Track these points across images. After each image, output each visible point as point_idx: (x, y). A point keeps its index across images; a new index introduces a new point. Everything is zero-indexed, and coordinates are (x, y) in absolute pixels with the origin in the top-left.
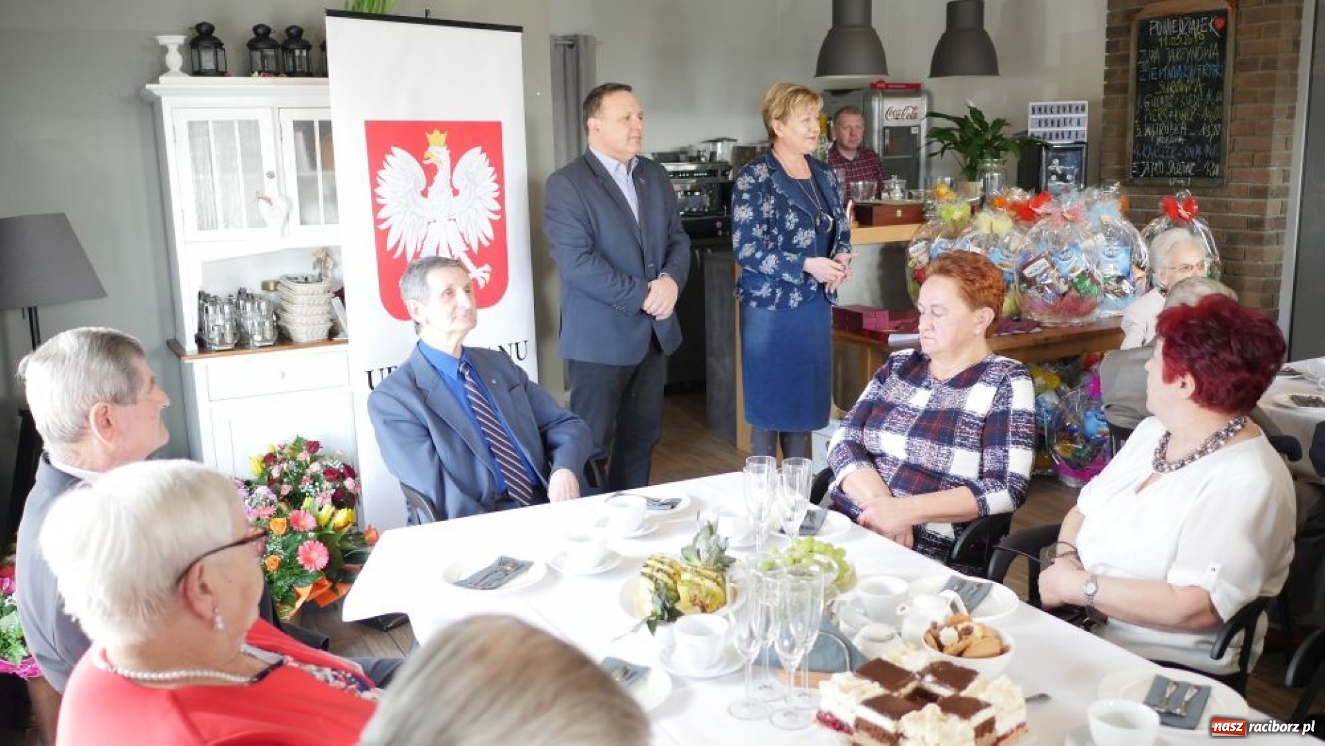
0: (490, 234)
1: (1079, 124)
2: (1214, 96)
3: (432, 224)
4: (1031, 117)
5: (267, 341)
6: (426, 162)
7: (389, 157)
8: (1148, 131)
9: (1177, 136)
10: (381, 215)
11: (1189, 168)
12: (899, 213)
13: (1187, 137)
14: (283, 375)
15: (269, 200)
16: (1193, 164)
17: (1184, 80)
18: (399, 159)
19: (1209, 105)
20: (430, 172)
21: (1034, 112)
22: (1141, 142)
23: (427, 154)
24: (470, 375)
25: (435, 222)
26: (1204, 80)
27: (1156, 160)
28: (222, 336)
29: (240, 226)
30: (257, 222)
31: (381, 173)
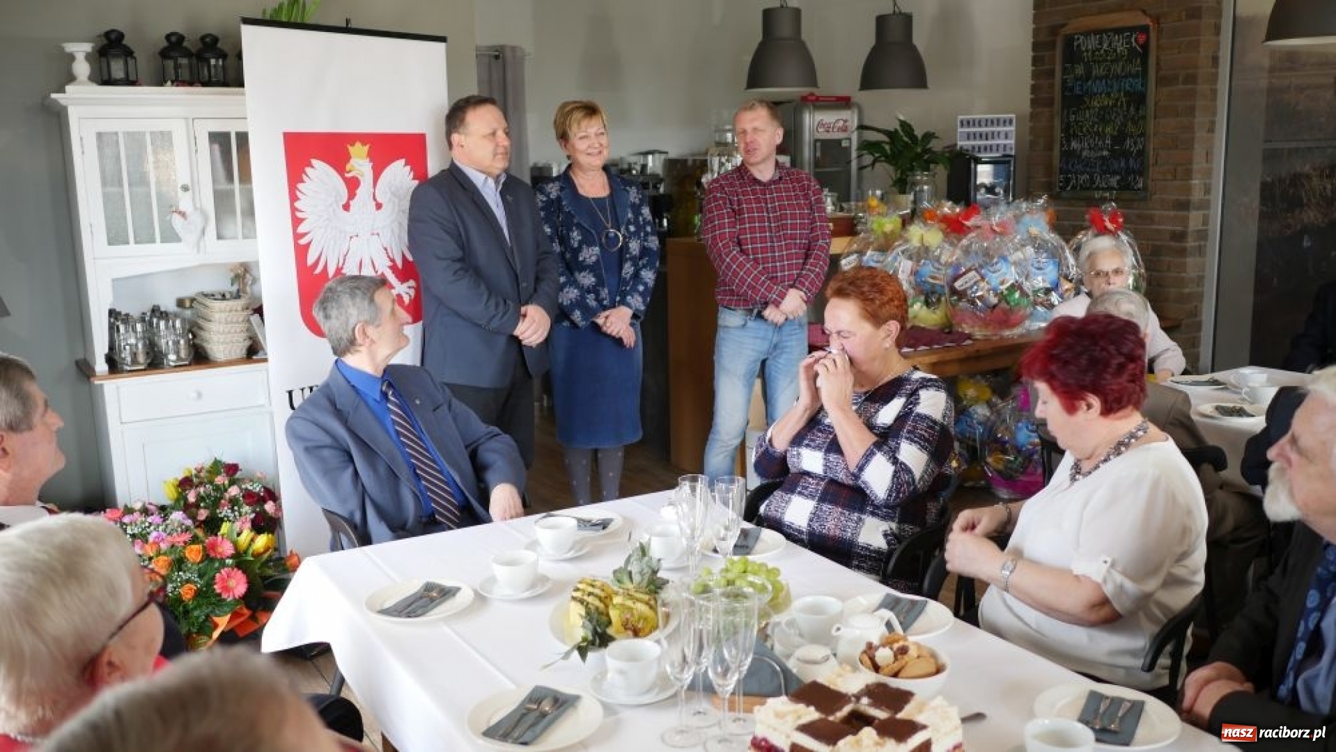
1: (1006, 137)
2: (1137, 109)
3: (355, 238)
4: (960, 130)
5: (182, 360)
6: (348, 175)
7: (308, 170)
8: (1074, 145)
9: (1102, 149)
10: (301, 229)
11: (1114, 181)
13: (1112, 151)
14: (200, 395)
15: (183, 214)
16: (1118, 177)
17: (1108, 94)
18: (320, 173)
19: (1133, 119)
20: (353, 185)
21: (962, 125)
22: (1068, 155)
23: (348, 167)
24: (393, 394)
25: (357, 236)
26: (1127, 94)
27: (1082, 173)
28: (134, 355)
29: (153, 241)
30: (171, 236)
31: (300, 186)
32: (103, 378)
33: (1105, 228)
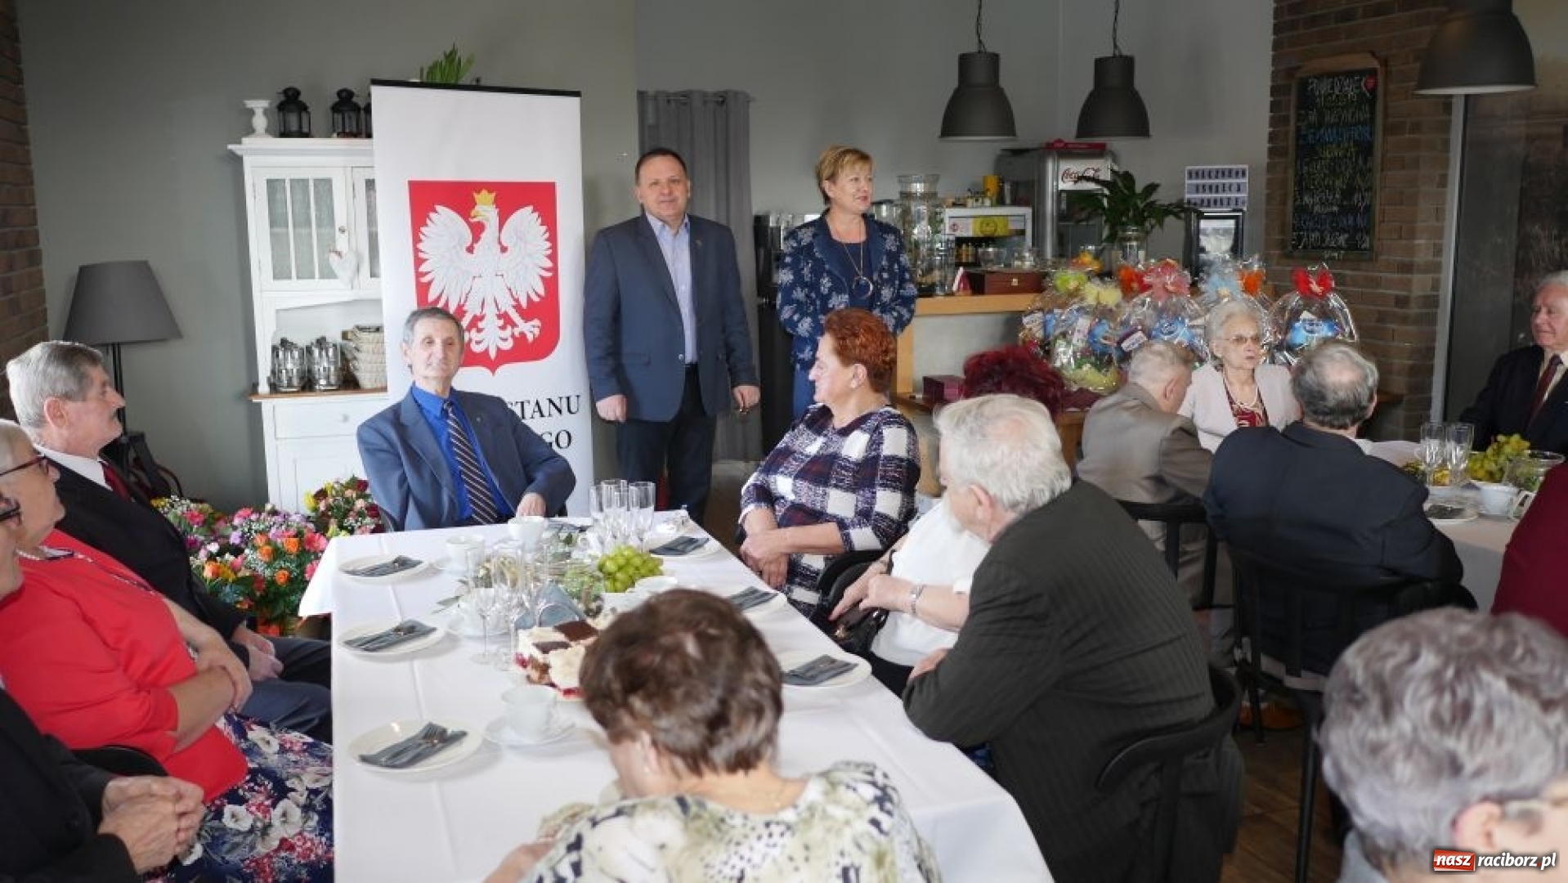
0: (541, 291)
1: (1239, 190)
2: (1365, 161)
3: (477, 279)
4: (1188, 182)
5: (332, 385)
6: (472, 220)
7: (432, 215)
8: (1307, 199)
9: (1332, 204)
10: (423, 268)
11: (1342, 239)
12: (1015, 282)
13: (1340, 206)
14: (346, 418)
15: (339, 254)
16: (1346, 236)
17: (1339, 145)
18: (445, 221)
19: (1361, 171)
20: (477, 229)
21: (1190, 177)
22: (1300, 210)
23: (473, 213)
24: (453, 412)
25: (480, 276)
26: (1356, 143)
27: (1313, 231)
28: (290, 379)
29: (312, 277)
30: (328, 273)
31: (423, 229)
32: (265, 397)
33: (1310, 289)
